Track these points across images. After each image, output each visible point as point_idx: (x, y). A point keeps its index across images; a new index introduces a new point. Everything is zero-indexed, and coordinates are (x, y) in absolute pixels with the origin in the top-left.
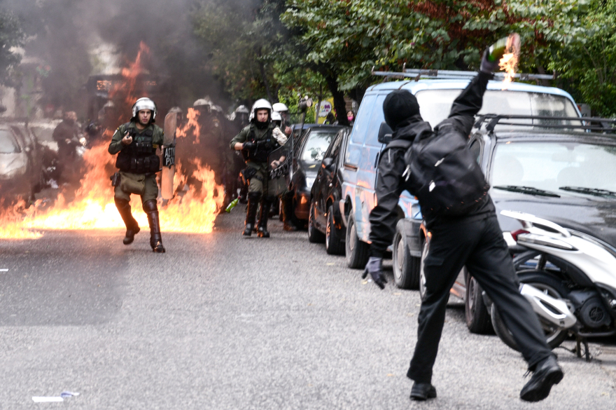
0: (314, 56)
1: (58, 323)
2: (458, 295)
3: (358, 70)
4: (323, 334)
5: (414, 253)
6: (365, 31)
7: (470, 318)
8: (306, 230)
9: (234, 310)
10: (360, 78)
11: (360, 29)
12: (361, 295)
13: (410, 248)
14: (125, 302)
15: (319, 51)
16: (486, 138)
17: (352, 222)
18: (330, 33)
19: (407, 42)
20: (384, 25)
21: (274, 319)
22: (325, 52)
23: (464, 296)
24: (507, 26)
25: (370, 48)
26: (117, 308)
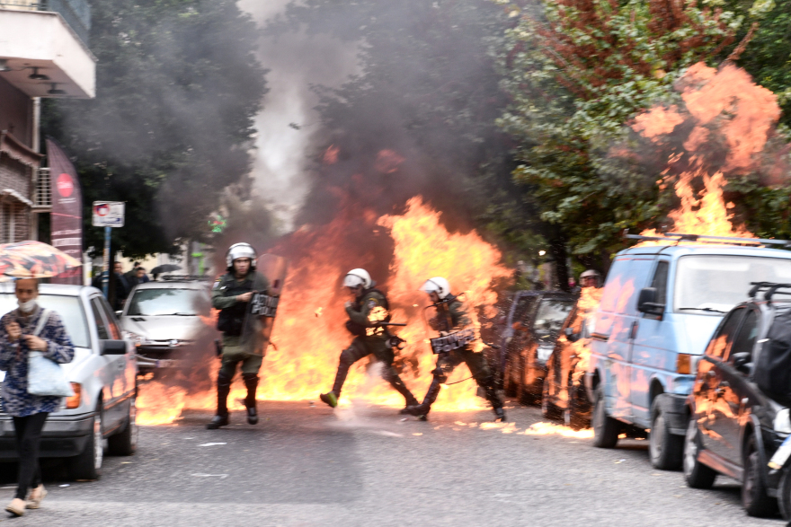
0: (549, 215)
1: (301, 501)
2: (733, 475)
3: (596, 232)
4: (593, 515)
5: (674, 431)
6: (605, 190)
7: (748, 500)
8: (539, 406)
9: (487, 489)
10: (599, 241)
11: (599, 188)
12: (618, 476)
13: (672, 425)
14: (367, 479)
15: (556, 210)
16: (764, 307)
17: (599, 397)
18: (565, 191)
19: (652, 204)
20: (627, 184)
21: (533, 500)
22: (562, 210)
23: (740, 476)
24: (760, 189)
25: (610, 208)
26: (360, 486)
